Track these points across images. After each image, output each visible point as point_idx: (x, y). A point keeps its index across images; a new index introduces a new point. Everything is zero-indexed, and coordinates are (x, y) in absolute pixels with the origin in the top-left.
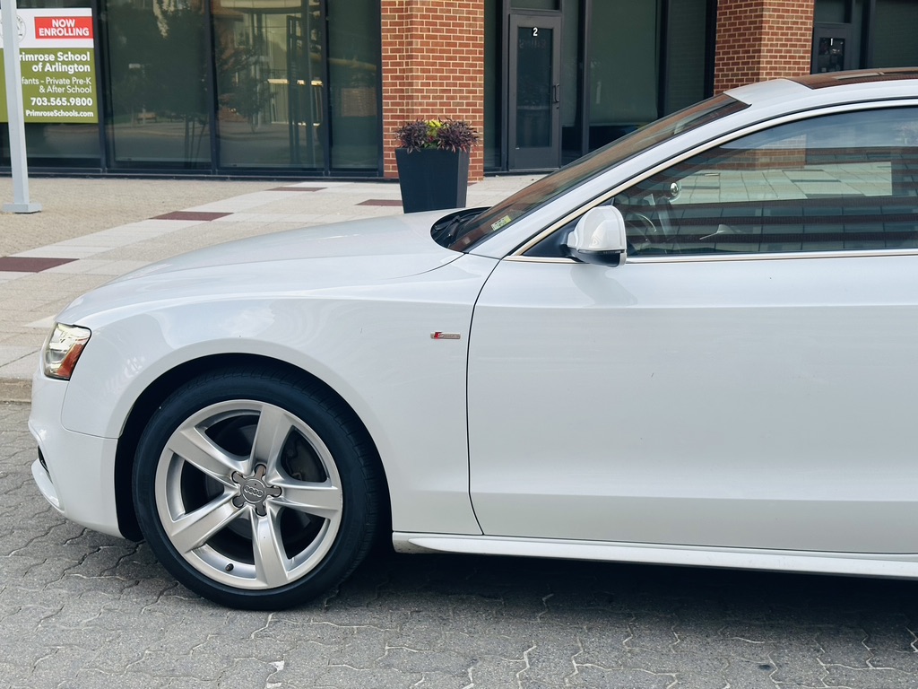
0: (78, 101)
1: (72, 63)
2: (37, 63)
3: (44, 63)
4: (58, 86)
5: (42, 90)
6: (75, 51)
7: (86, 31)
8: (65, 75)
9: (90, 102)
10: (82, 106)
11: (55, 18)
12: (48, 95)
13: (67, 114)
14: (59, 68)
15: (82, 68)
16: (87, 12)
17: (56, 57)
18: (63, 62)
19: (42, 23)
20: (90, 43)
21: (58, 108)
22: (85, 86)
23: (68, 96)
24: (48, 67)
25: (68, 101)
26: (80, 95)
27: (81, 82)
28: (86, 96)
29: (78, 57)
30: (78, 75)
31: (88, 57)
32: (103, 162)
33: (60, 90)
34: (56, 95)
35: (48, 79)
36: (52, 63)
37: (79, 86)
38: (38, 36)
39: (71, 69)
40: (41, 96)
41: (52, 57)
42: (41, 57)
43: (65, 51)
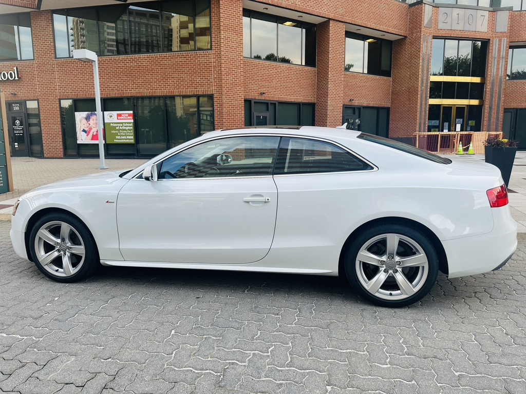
0: (129, 137)
1: (127, 126)
2: (117, 126)
3: (119, 126)
5: (119, 134)
6: (128, 123)
7: (131, 117)
8: (125, 130)
9: (132, 137)
10: (130, 139)
12: (121, 136)
13: (126, 141)
14: (124, 128)
15: (130, 128)
16: (131, 112)
18: (125, 126)
19: (119, 115)
20: (132, 121)
21: (123, 139)
22: (131, 133)
23: (126, 136)
24: (121, 128)
26: (130, 136)
28: (131, 136)
29: (129, 125)
30: (129, 130)
31: (132, 125)
32: (136, 154)
33: (124, 134)
34: (123, 136)
35: (121, 131)
36: (122, 127)
37: (129, 133)
38: (118, 119)
39: (127, 128)
40: (119, 136)
41: (122, 125)
42: (119, 125)
43: (125, 123)
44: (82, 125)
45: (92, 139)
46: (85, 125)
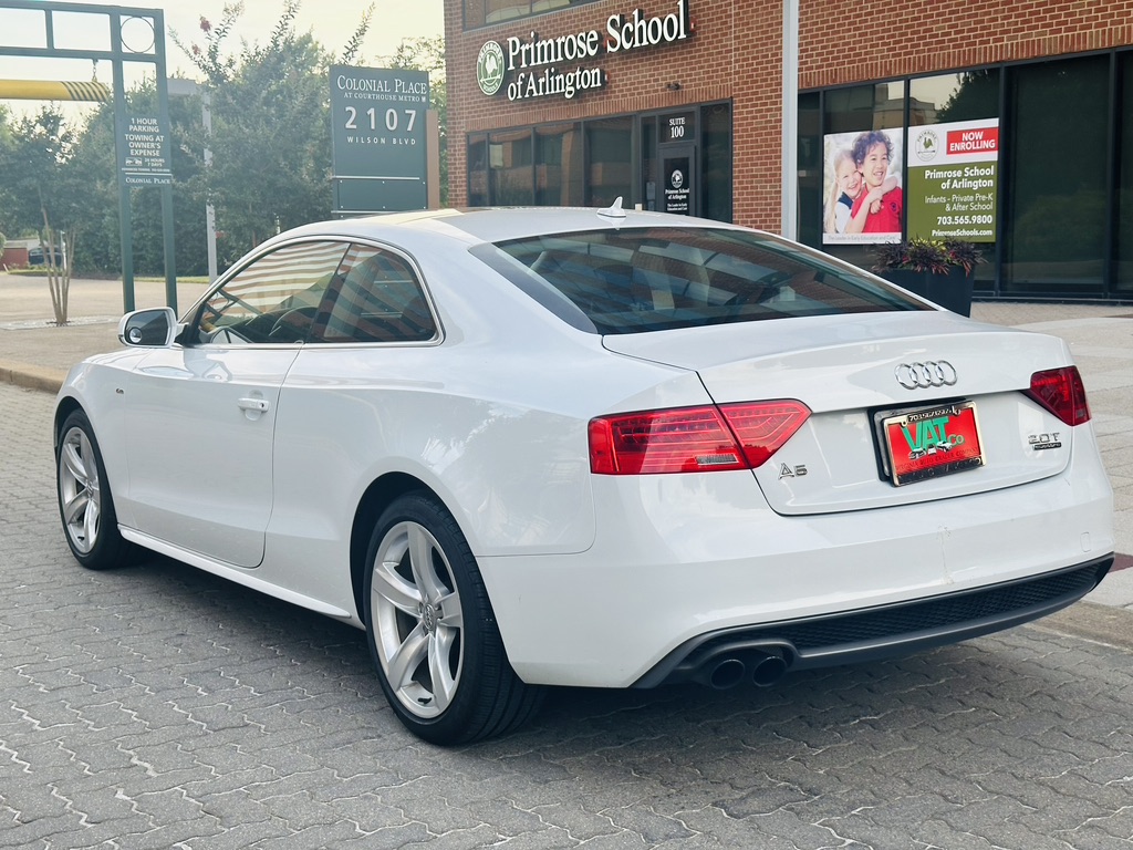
0: (979, 219)
1: (977, 178)
2: (945, 180)
3: (952, 179)
4: (963, 203)
5: (948, 208)
6: (981, 165)
7: (992, 144)
8: (970, 191)
9: (989, 219)
10: (980, 224)
11: (966, 131)
12: (953, 214)
13: (968, 233)
14: (965, 184)
15: (986, 184)
16: (994, 123)
17: (964, 173)
18: (970, 178)
19: (954, 137)
20: (993, 156)
21: (962, 227)
22: (987, 202)
23: (970, 213)
24: (955, 185)
25: (970, 219)
26: (982, 213)
27: (984, 198)
28: (986, 213)
29: (983, 172)
30: (983, 191)
31: (991, 171)
32: (997, 284)
33: (964, 208)
34: (960, 214)
35: (954, 197)
36: (959, 179)
37: (982, 203)
38: (949, 152)
39: (976, 185)
40: (947, 214)
41: (959, 173)
42: (950, 174)
43: (971, 165)
44: (842, 176)
45: (867, 229)
46: (851, 179)
